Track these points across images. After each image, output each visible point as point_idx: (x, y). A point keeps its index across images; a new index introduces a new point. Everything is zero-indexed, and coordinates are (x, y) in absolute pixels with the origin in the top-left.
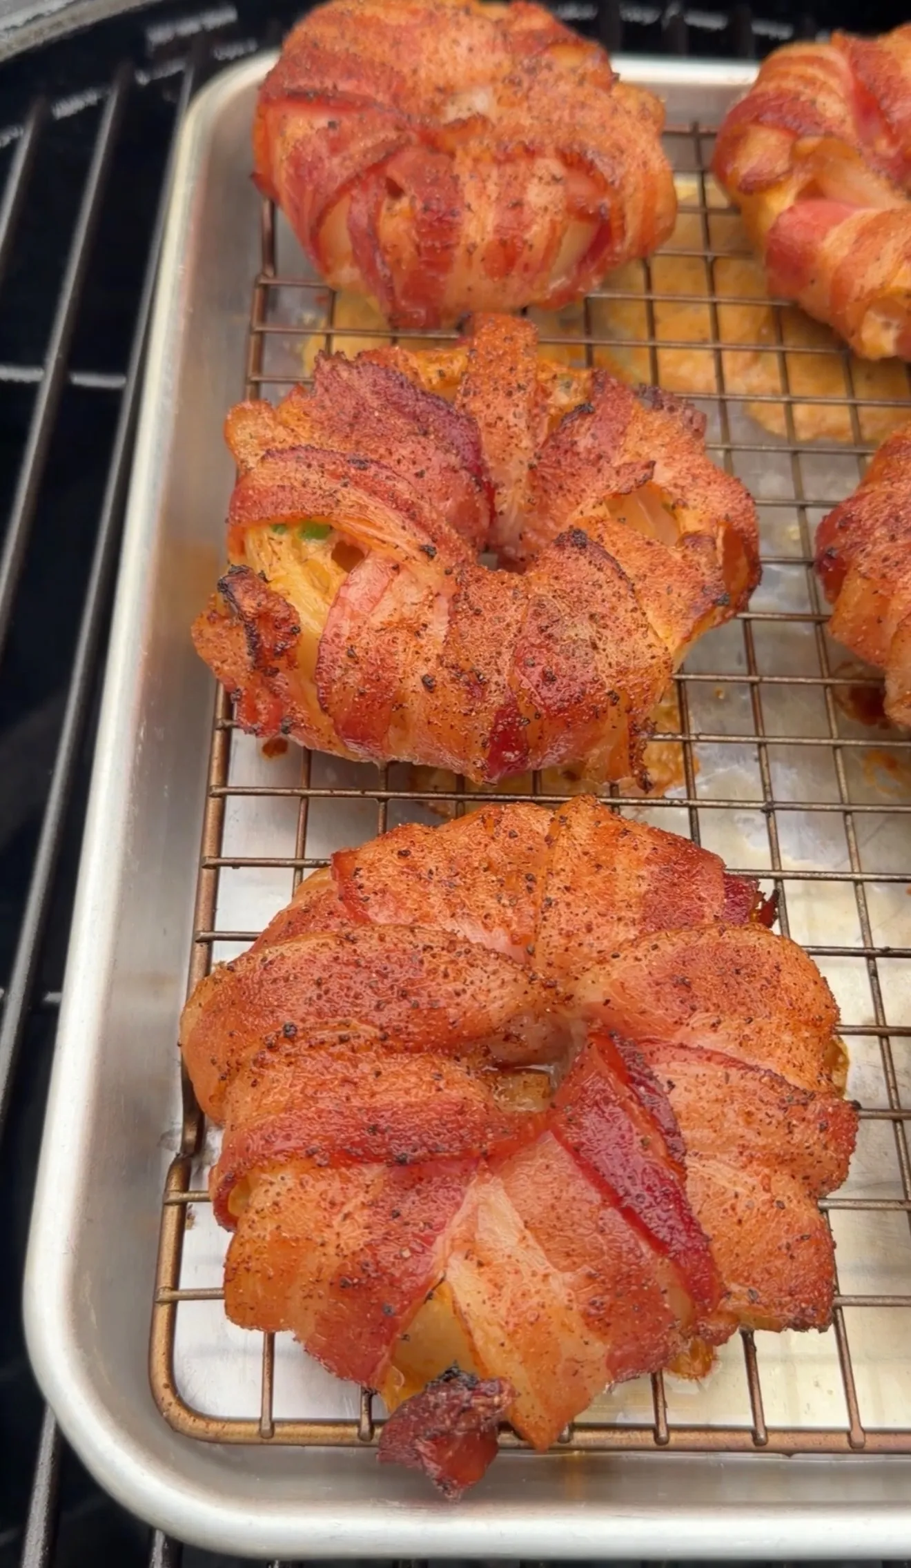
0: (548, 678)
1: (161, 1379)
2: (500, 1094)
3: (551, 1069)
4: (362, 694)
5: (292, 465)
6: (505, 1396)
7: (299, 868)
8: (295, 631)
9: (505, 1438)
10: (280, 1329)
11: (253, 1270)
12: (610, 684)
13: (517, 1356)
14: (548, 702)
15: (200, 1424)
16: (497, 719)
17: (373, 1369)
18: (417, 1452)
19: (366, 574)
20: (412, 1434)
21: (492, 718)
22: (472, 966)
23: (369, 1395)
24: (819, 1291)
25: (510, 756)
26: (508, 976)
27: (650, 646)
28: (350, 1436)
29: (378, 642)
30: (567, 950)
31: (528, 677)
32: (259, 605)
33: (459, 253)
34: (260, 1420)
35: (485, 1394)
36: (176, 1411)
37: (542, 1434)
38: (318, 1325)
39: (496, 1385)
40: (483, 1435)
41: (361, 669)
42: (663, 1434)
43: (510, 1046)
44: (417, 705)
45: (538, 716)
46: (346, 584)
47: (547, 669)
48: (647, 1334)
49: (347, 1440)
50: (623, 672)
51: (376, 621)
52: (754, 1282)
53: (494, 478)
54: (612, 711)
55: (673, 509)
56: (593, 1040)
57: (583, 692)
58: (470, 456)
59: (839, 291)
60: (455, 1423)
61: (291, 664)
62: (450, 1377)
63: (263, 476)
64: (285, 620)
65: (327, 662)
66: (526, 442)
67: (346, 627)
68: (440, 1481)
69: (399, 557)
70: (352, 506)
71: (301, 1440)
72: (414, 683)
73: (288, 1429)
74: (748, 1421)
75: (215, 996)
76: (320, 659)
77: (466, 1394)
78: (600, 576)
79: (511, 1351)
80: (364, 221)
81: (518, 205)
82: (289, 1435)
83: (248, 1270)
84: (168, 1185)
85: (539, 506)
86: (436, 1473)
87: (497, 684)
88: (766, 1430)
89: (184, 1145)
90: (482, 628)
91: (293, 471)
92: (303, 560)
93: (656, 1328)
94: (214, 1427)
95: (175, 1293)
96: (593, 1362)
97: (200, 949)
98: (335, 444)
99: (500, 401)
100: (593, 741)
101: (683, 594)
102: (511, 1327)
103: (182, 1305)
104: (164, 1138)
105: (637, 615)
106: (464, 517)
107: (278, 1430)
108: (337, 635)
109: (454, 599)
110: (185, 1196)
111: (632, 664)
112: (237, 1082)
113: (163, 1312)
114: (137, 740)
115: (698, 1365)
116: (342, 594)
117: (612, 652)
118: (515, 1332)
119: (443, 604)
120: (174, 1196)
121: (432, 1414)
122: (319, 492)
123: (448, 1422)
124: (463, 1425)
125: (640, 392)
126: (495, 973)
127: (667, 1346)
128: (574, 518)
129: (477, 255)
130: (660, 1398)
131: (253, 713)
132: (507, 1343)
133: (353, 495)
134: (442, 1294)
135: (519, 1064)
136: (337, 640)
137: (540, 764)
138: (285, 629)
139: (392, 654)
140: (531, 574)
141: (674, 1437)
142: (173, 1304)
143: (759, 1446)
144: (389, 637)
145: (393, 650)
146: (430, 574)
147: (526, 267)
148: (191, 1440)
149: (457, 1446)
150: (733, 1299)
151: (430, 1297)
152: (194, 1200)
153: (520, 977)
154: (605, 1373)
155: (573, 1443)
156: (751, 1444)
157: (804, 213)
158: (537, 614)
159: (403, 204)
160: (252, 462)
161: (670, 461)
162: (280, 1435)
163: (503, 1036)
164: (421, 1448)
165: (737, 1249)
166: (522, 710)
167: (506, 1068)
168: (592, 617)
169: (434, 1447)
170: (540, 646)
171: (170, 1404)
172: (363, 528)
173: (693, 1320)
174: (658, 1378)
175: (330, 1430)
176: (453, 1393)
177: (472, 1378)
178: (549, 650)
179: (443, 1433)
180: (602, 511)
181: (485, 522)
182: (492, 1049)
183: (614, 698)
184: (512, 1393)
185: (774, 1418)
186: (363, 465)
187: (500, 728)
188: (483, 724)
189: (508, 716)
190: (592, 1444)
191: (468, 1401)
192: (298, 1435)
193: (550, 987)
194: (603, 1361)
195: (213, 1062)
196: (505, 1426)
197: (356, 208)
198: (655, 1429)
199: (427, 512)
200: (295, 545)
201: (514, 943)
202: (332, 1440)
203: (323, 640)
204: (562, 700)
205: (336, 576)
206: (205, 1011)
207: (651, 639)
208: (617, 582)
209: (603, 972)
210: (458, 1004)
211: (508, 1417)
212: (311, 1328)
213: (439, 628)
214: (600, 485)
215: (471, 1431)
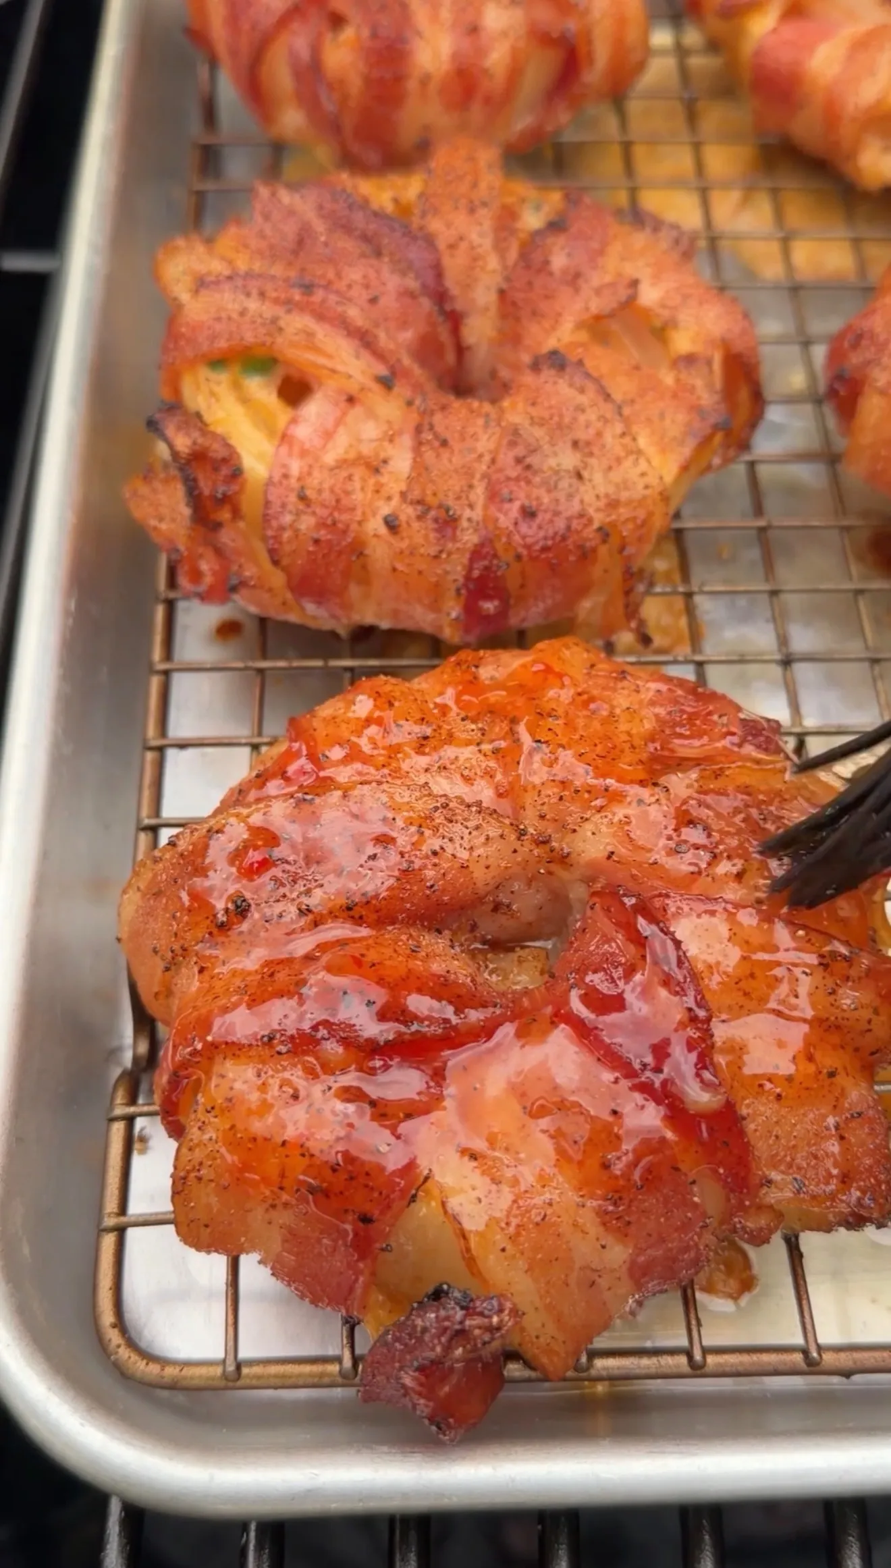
0: (529, 514)
1: (108, 1318)
2: (490, 974)
3: (549, 945)
4: (317, 542)
5: (228, 296)
6: (505, 1316)
7: (255, 747)
8: (237, 473)
9: (514, 1369)
10: (243, 1250)
11: (205, 1179)
12: (598, 519)
13: (522, 1264)
14: (529, 540)
15: (154, 1369)
16: (472, 560)
17: (351, 1290)
18: (404, 1386)
19: (315, 409)
20: (397, 1365)
21: (465, 560)
22: (451, 821)
23: (351, 1325)
24: (876, 1178)
25: (489, 606)
26: (493, 832)
27: (643, 474)
28: (330, 1375)
29: (332, 481)
30: (561, 798)
31: (506, 514)
32: (195, 443)
33: (412, 85)
34: (224, 1361)
35: (481, 1314)
36: (124, 1353)
37: (556, 1359)
38: (285, 1241)
39: (495, 1302)
40: (486, 1366)
41: (314, 513)
42: (698, 1356)
43: (502, 919)
44: (380, 551)
45: (519, 557)
46: (294, 421)
47: (527, 503)
48: (676, 1235)
49: (326, 1380)
50: (613, 504)
51: (330, 458)
52: (799, 1168)
53: (459, 306)
54: (603, 550)
55: (660, 333)
56: (596, 899)
57: (568, 528)
58: (430, 281)
59: (832, 114)
60: (448, 1348)
61: (236, 513)
62: (438, 1295)
63: (196, 309)
64: (225, 461)
65: (275, 508)
66: (493, 262)
67: (295, 467)
68: (431, 1419)
69: (353, 388)
70: (296, 334)
71: (273, 1381)
72: (376, 525)
73: (257, 1370)
74: (799, 1340)
75: (155, 876)
76: (267, 504)
77: (460, 1314)
78: (583, 399)
79: (514, 1257)
80: (305, 54)
81: (474, 30)
82: (259, 1377)
83: (199, 1179)
84: (113, 1099)
85: (511, 337)
86: (427, 1411)
87: (469, 520)
88: (820, 1348)
89: (136, 1059)
90: (450, 461)
91: (229, 300)
92: (245, 400)
93: (686, 1226)
94: (170, 1371)
95: (123, 1219)
96: (613, 1271)
97: (144, 838)
98: (277, 270)
99: (461, 220)
100: (583, 591)
101: (676, 421)
102: (512, 1229)
103: (132, 1233)
104: (113, 1053)
105: (627, 440)
106: (427, 350)
107: (245, 1371)
108: (286, 476)
109: (418, 430)
110: (132, 1109)
111: (624, 495)
112: (184, 970)
113: (109, 1241)
114: (67, 613)
115: (733, 1284)
116: (289, 432)
117: (599, 483)
118: (518, 1234)
119: (407, 440)
120: (119, 1111)
121: (420, 1340)
122: (259, 320)
123: (438, 1349)
124: (459, 1351)
125: (619, 213)
126: (477, 828)
127: (698, 1249)
128: (551, 343)
129: (433, 86)
130: (692, 1316)
131: (196, 576)
132: (509, 1247)
133: (296, 323)
134: (427, 1192)
135: (511, 941)
136: (285, 482)
137: (524, 620)
138: (225, 471)
139: (347, 493)
140: (506, 403)
141: (711, 1360)
142: (121, 1231)
143: (812, 1366)
144: (344, 474)
145: (350, 488)
146: (390, 408)
147: (488, 100)
148: (147, 1389)
149: (454, 1379)
150: (774, 1189)
151: (413, 1198)
152: (141, 1115)
153: (507, 831)
154: (626, 1285)
155: (593, 1372)
156: (803, 1366)
157: (790, 31)
158: (513, 444)
159: (348, 33)
160: (185, 297)
161: (656, 278)
162: (248, 1376)
163: (491, 906)
164: (408, 1381)
165: (777, 1130)
166: (500, 552)
167: (498, 946)
168: (575, 444)
169: (423, 1379)
170: (517, 479)
171: (119, 1346)
172: (310, 356)
173: (727, 1218)
174: (689, 1292)
175: (307, 1369)
176: (442, 1313)
177: (465, 1295)
178: (528, 482)
179: (432, 1362)
180: (583, 336)
181: (450, 357)
182: (479, 924)
183: (604, 533)
184: (515, 1312)
185: (828, 1333)
186: (308, 289)
187: (476, 573)
188: (456, 569)
189: (485, 558)
190: (616, 1372)
191: (461, 1322)
192: (269, 1376)
193: (544, 843)
194: (625, 1268)
195: (155, 951)
196: (512, 1355)
197: (298, 40)
198: (689, 1354)
199: (383, 340)
200: (237, 386)
201: (500, 795)
202: (310, 1381)
203: (270, 482)
204: (545, 538)
205: (281, 413)
206: (144, 895)
207: (643, 467)
208: (601, 403)
209: (605, 821)
210: (435, 865)
211: (515, 1341)
212: (277, 1246)
213: (401, 462)
214: (578, 305)
215: (469, 1362)
